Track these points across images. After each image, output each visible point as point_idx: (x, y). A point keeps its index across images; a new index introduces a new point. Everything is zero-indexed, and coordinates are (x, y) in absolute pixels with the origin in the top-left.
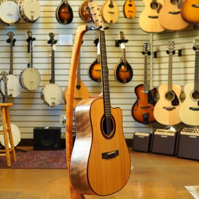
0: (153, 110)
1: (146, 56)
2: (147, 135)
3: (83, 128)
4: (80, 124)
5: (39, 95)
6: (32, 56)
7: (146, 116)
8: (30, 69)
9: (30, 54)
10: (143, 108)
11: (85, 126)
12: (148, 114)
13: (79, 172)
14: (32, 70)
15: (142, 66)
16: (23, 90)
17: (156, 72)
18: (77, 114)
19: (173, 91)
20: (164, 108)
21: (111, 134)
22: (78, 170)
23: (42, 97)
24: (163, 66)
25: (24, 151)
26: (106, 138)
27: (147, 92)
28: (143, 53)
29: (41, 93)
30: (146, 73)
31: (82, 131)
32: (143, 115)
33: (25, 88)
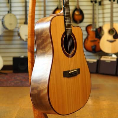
0: (99, 43)
1: (93, 4)
2: (95, 61)
3: (43, 45)
4: (40, 41)
5: (16, 34)
6: (11, 5)
7: (94, 47)
8: (10, 14)
9: (10, 4)
10: (92, 41)
11: (45, 44)
12: (95, 46)
13: (40, 92)
14: (11, 16)
15: (91, 12)
16: (5, 30)
17: (101, 16)
18: (37, 31)
19: (114, 28)
20: (108, 41)
21: (73, 52)
22: (39, 89)
23: (19, 35)
24: (106, 11)
25: (6, 74)
26: (67, 56)
27: (95, 30)
28: (92, 2)
29: (18, 32)
30: (93, 16)
31: (42, 49)
32: (92, 47)
33: (6, 28)
